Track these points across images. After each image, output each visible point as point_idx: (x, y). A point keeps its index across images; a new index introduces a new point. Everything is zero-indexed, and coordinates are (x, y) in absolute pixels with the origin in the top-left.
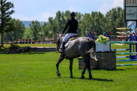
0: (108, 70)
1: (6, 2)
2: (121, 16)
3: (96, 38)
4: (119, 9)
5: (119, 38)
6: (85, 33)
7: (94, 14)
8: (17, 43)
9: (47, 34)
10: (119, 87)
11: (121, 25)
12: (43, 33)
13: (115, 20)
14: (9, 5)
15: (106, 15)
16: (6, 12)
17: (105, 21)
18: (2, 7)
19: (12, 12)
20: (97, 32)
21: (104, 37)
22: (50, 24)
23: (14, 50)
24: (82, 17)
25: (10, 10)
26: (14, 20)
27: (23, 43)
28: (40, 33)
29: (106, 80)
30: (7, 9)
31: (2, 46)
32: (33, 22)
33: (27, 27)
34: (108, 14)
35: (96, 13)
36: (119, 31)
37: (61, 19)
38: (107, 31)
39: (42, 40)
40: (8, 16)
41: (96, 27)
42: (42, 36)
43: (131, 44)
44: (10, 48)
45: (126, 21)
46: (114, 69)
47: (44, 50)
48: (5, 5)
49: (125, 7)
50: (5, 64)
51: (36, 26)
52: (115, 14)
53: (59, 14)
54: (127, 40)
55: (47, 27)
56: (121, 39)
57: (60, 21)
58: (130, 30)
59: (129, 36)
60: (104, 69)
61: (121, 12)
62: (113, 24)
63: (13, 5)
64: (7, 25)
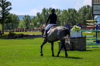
0: (80, 51)
1: (6, 2)
2: (90, 12)
3: (72, 28)
4: (88, 7)
5: (88, 28)
6: (63, 24)
7: (70, 10)
8: (13, 31)
9: (35, 24)
10: (88, 63)
11: (90, 18)
12: (33, 24)
13: (85, 15)
14: (8, 4)
15: (79, 11)
16: (6, 9)
17: (78, 15)
18: (3, 5)
19: (10, 9)
20: (72, 23)
21: (77, 27)
22: (38, 18)
23: (12, 36)
24: (61, 13)
25: (9, 7)
26: (12, 15)
27: (18, 31)
28: (31, 24)
29: (78, 58)
30: (7, 7)
31: (3, 33)
32: (25, 16)
33: (21, 19)
34: (80, 10)
35: (72, 9)
36: (88, 22)
37: (46, 14)
38: (80, 22)
39: (32, 29)
40: (7, 12)
41: (71, 19)
42: (32, 26)
43: (97, 32)
44: (8, 35)
45: (93, 15)
46: (85, 50)
47: (34, 37)
48: (5, 4)
49: (93, 5)
50: (5, 47)
51: (27, 19)
52: (85, 10)
53: (44, 10)
54: (94, 29)
55: (36, 19)
56: (90, 28)
57: (45, 15)
58: (97, 22)
59: (95, 26)
60: (77, 50)
61: (90, 9)
62: (84, 18)
63: (11, 4)
64: (6, 18)
